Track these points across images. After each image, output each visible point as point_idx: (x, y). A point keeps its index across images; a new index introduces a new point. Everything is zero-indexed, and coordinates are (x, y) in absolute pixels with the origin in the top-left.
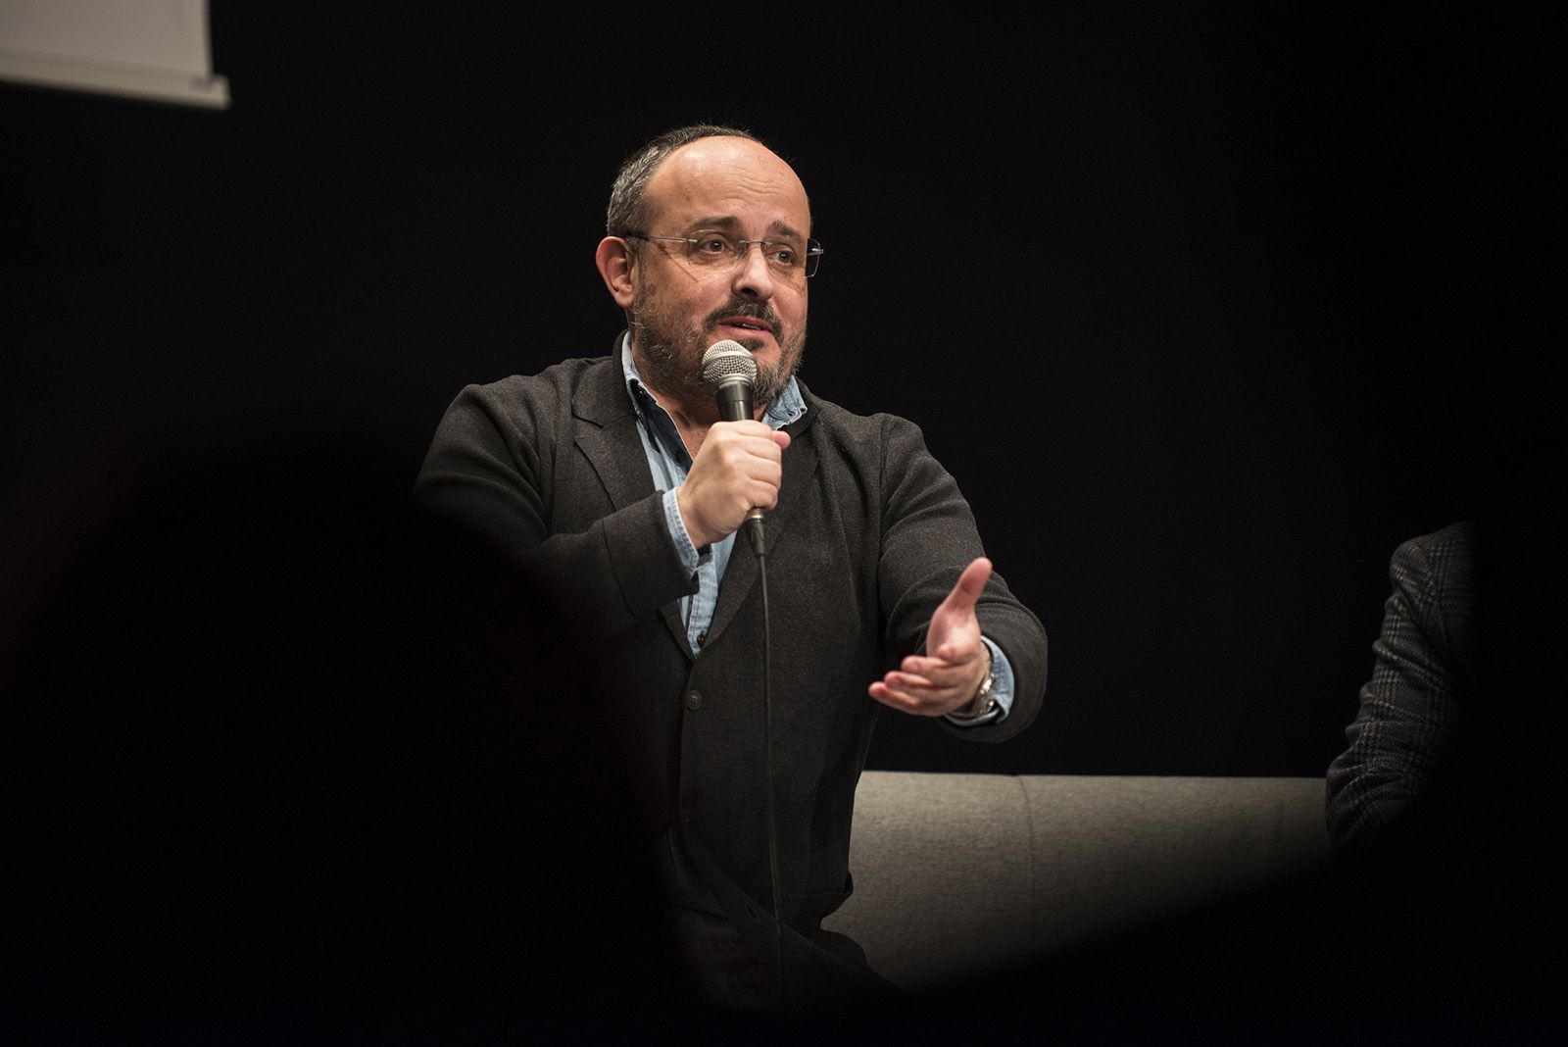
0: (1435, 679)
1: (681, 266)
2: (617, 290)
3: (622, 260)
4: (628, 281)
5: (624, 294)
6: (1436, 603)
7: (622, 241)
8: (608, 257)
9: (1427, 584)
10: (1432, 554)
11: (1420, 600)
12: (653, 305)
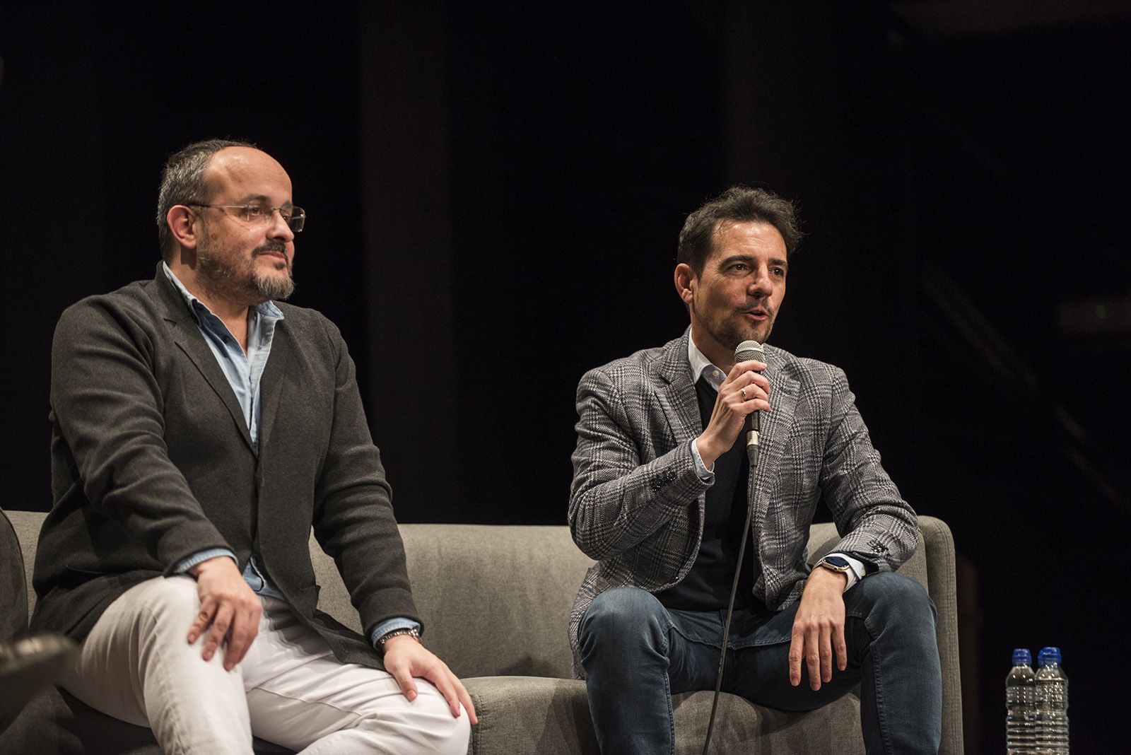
0: (624, 443)
1: (234, 222)
2: (182, 237)
3: (185, 220)
4: (191, 232)
5: (189, 240)
6: (620, 401)
7: (187, 208)
8: (175, 217)
9: (613, 392)
10: (612, 376)
11: (610, 401)
12: (216, 246)
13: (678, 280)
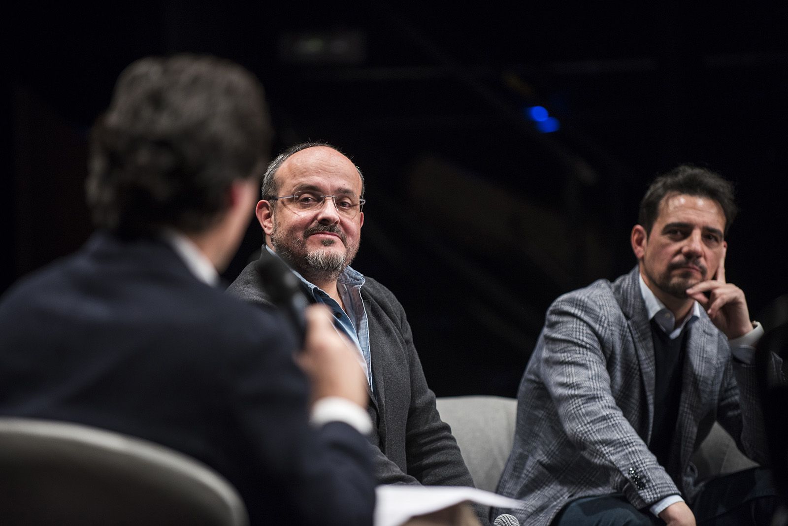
3: (267, 212)
4: (270, 222)
5: (269, 228)
7: (267, 202)
12: (280, 232)
13: (634, 237)
